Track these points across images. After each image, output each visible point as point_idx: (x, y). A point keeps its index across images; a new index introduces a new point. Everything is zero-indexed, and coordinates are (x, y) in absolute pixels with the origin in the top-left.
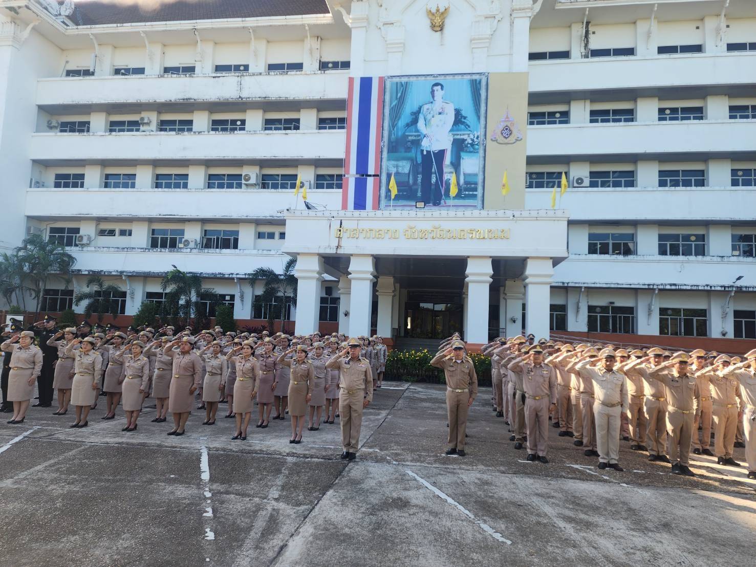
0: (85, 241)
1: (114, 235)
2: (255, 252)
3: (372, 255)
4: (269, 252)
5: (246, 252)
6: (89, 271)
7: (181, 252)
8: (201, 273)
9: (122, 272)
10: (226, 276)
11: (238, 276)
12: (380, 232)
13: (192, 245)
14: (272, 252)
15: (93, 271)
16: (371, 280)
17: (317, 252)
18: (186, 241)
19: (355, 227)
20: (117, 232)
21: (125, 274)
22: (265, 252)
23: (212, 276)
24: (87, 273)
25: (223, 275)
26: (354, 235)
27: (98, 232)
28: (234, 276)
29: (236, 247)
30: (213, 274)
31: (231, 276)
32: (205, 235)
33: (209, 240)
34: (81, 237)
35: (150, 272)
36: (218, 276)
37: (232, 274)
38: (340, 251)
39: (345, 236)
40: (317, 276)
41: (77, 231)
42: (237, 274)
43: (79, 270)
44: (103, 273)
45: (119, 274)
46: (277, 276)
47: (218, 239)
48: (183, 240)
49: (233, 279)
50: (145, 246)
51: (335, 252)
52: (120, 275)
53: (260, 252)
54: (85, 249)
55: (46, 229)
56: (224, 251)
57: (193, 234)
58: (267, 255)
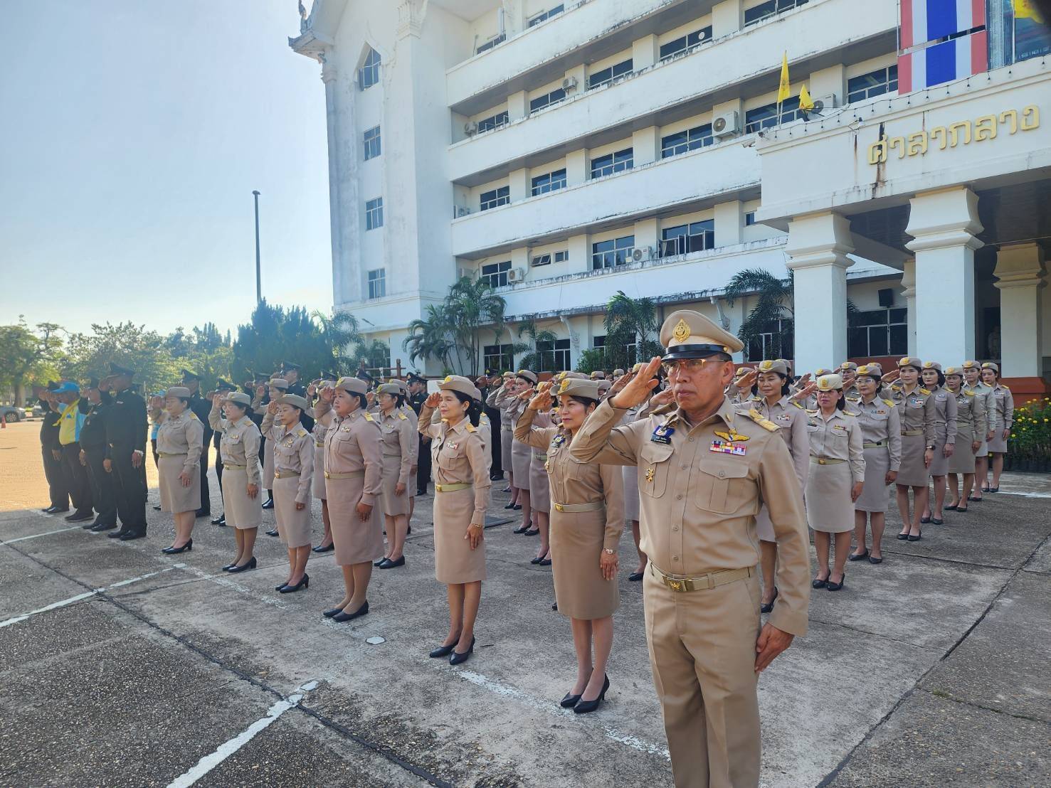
0: (517, 277)
1: (550, 263)
2: (740, 248)
3: (967, 185)
4: (763, 244)
5: (725, 251)
6: (523, 316)
7: (630, 269)
8: (660, 297)
9: (558, 312)
10: (697, 296)
11: (715, 294)
12: (986, 125)
13: (645, 256)
14: (770, 243)
15: (528, 316)
16: (968, 245)
17: (829, 206)
18: (638, 252)
19: (917, 130)
20: (553, 258)
21: (562, 314)
22: (757, 245)
23: (676, 299)
24: (521, 319)
25: (692, 295)
26: (916, 150)
27: (531, 262)
28: (709, 294)
29: (710, 245)
30: (676, 296)
31: (704, 295)
32: (665, 237)
33: (671, 244)
34: (513, 273)
35: (592, 307)
36: (684, 298)
37: (706, 291)
38: (883, 192)
39: (891, 157)
40: (833, 256)
41: (507, 265)
42: (713, 291)
43: (513, 317)
44: (538, 317)
45: (556, 315)
46: (777, 283)
47: (682, 240)
48: (633, 251)
49: (707, 300)
50: (585, 270)
51: (869, 197)
52: (556, 318)
53: (748, 246)
54: (516, 287)
55: (479, 270)
56: (691, 255)
57: (646, 238)
58: (761, 250)
